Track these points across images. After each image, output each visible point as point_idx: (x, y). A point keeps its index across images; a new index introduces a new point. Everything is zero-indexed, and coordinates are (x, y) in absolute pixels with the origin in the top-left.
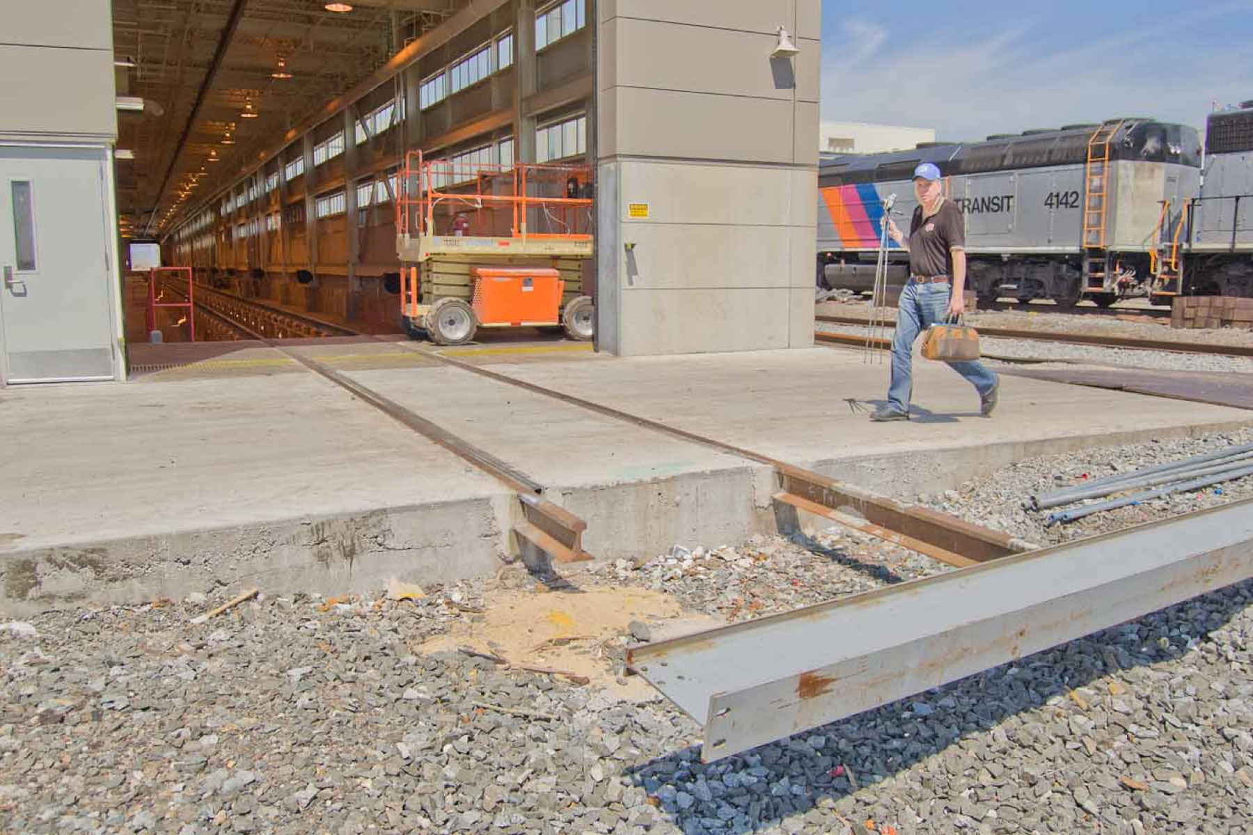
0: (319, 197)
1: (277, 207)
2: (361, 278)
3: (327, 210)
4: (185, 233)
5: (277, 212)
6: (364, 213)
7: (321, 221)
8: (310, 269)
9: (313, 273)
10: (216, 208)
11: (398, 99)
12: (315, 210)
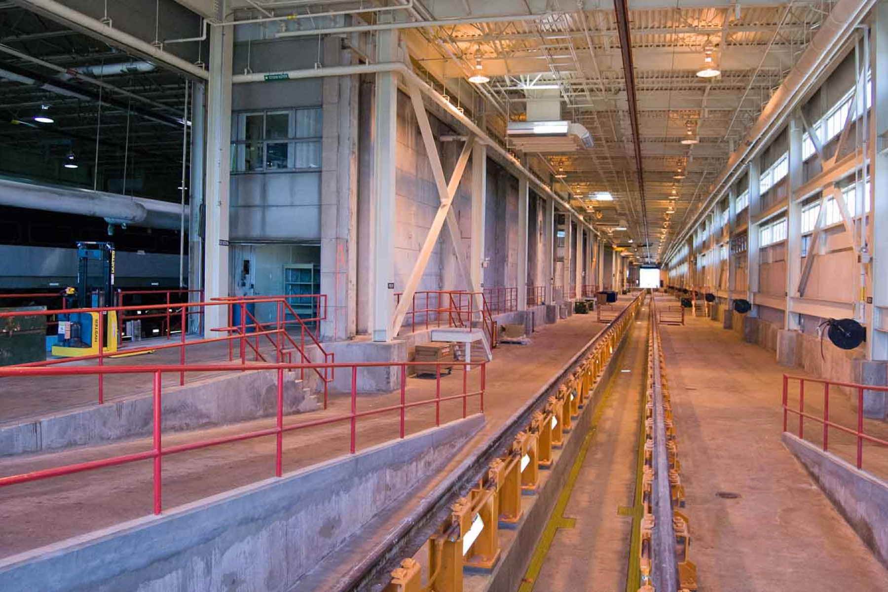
0: (762, 225)
1: (727, 239)
2: (800, 316)
3: (769, 237)
4: (674, 261)
5: (727, 243)
6: (808, 238)
7: (763, 250)
8: (750, 299)
9: (752, 302)
10: (690, 241)
11: (860, 86)
12: (758, 239)
